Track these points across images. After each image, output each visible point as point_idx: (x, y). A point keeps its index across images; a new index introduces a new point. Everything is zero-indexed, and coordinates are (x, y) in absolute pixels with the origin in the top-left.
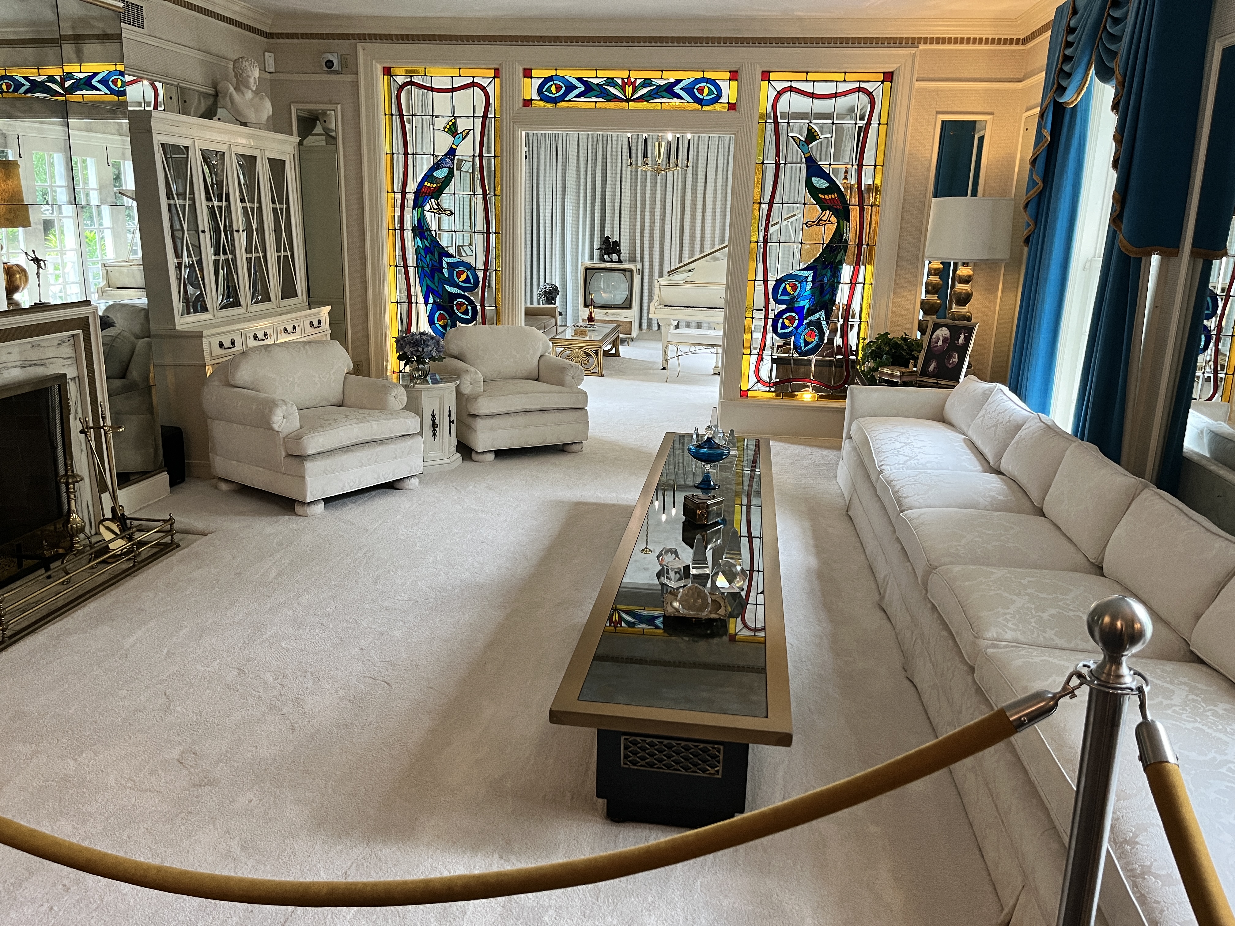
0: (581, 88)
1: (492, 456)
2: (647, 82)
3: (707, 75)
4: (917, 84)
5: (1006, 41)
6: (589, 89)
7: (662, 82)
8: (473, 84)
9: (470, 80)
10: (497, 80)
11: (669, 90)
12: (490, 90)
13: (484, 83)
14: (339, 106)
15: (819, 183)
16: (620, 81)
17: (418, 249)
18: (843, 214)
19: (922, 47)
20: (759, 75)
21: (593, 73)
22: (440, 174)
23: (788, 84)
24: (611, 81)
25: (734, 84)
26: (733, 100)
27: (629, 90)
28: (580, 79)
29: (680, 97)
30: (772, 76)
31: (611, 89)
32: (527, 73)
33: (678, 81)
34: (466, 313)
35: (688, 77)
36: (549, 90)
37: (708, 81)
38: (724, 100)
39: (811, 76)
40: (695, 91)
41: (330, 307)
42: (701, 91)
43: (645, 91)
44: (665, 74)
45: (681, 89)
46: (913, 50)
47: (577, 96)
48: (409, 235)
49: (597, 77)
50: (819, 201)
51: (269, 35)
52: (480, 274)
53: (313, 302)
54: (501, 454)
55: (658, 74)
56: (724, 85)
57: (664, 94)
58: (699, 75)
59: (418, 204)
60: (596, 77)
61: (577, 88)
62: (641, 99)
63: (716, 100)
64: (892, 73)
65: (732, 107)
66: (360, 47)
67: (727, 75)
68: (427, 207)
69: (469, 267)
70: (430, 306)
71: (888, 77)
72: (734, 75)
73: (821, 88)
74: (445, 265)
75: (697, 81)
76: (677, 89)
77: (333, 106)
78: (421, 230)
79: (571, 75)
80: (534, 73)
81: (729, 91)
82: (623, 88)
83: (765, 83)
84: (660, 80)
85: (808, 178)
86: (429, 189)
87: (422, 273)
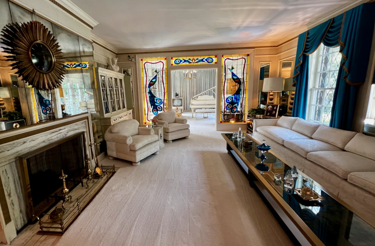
0: (183, 61)
1: (171, 141)
2: (197, 59)
3: (210, 57)
4: (256, 56)
5: (274, 46)
6: (185, 61)
7: (201, 59)
8: (160, 62)
10: (166, 60)
11: (202, 60)
12: (164, 63)
13: (162, 61)
14: (132, 68)
15: (235, 78)
16: (192, 59)
17: (149, 96)
18: (240, 84)
19: (256, 49)
20: (222, 56)
21: (186, 58)
22: (154, 80)
23: (227, 58)
24: (190, 59)
25: (216, 58)
26: (216, 62)
27: (194, 61)
28: (183, 59)
29: (204, 62)
30: (224, 56)
31: (190, 61)
32: (172, 58)
33: (204, 58)
34: (160, 109)
35: (206, 58)
36: (176, 62)
37: (210, 58)
38: (214, 61)
39: (232, 56)
41: (132, 110)
42: (209, 60)
43: (197, 61)
44: (201, 57)
46: (254, 49)
47: (183, 63)
48: (147, 94)
50: (235, 81)
51: (117, 54)
52: (163, 101)
53: (128, 109)
54: (173, 141)
55: (200, 57)
56: (214, 59)
58: (209, 57)
59: (149, 87)
60: (186, 59)
62: (196, 62)
63: (212, 62)
64: (249, 54)
65: (216, 63)
66: (136, 55)
67: (214, 57)
68: (151, 88)
69: (160, 99)
70: (152, 108)
71: (248, 55)
72: (216, 57)
73: (234, 58)
74: (155, 99)
76: (204, 60)
77: (131, 68)
78: (150, 92)
79: (181, 59)
80: (173, 58)
81: (215, 60)
82: (192, 60)
83: (222, 58)
84: (200, 58)
85: (232, 77)
86: (152, 84)
87: (151, 102)
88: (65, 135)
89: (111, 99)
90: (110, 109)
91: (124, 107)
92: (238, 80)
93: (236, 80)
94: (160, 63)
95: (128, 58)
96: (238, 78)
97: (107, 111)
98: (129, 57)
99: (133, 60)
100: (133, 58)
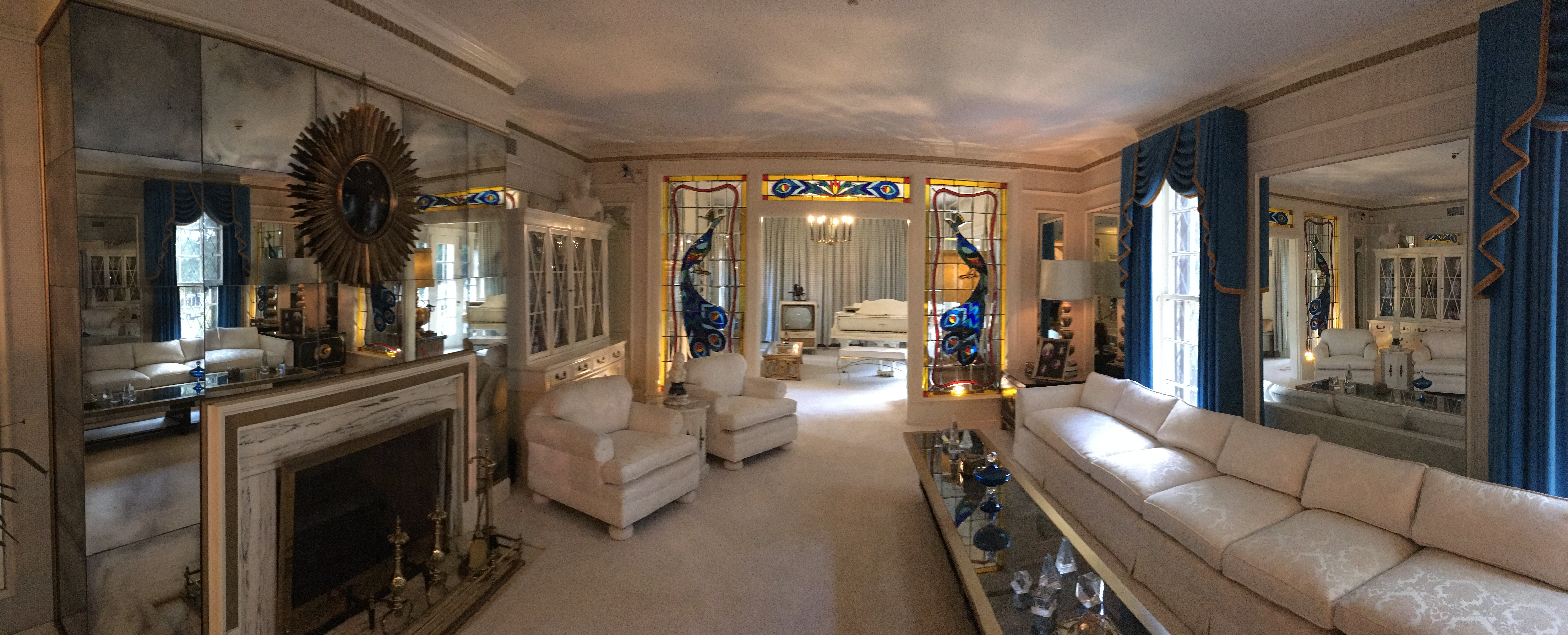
0: (803, 187)
2: (848, 184)
3: (889, 179)
4: (1021, 191)
5: (1070, 170)
6: (808, 187)
7: (858, 184)
8: (727, 186)
9: (724, 183)
10: (745, 183)
11: (863, 189)
12: (739, 189)
13: (734, 184)
14: (634, 203)
15: (966, 250)
16: (829, 183)
17: (683, 298)
18: (982, 269)
19: (1024, 169)
20: (925, 181)
21: (811, 176)
22: (701, 246)
23: (943, 187)
24: (823, 183)
25: (907, 186)
26: (907, 196)
27: (835, 188)
28: (802, 182)
29: (870, 194)
30: (932, 181)
31: (824, 188)
32: (766, 178)
33: (869, 183)
34: (717, 343)
35: (876, 181)
36: (780, 188)
37: (889, 183)
38: (900, 195)
39: (957, 183)
40: (881, 190)
41: (625, 342)
42: (885, 189)
43: (846, 189)
44: (861, 179)
45: (872, 188)
46: (1019, 171)
47: (800, 193)
48: (677, 289)
49: (813, 180)
50: (967, 263)
51: (587, 161)
52: (728, 316)
55: (855, 178)
56: (901, 187)
57: (860, 191)
58: (883, 179)
59: (685, 267)
61: (799, 187)
62: (844, 194)
63: (895, 196)
65: (906, 200)
66: (651, 163)
67: (902, 180)
68: (691, 269)
69: (721, 309)
70: (691, 338)
71: (1004, 185)
72: (907, 180)
73: (964, 191)
74: (703, 309)
75: (882, 183)
76: (869, 189)
77: (632, 203)
79: (796, 179)
80: (770, 178)
81: (904, 190)
82: (831, 188)
83: (928, 186)
84: (858, 181)
85: (959, 247)
86: (692, 258)
87: (687, 316)
88: (394, 418)
89: (556, 307)
90: (551, 337)
91: (598, 331)
92: (976, 259)
93: (972, 259)
94: (723, 191)
95: (623, 173)
96: (976, 254)
97: (540, 345)
98: (626, 169)
99: (638, 178)
100: (639, 172)
